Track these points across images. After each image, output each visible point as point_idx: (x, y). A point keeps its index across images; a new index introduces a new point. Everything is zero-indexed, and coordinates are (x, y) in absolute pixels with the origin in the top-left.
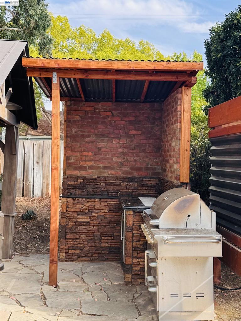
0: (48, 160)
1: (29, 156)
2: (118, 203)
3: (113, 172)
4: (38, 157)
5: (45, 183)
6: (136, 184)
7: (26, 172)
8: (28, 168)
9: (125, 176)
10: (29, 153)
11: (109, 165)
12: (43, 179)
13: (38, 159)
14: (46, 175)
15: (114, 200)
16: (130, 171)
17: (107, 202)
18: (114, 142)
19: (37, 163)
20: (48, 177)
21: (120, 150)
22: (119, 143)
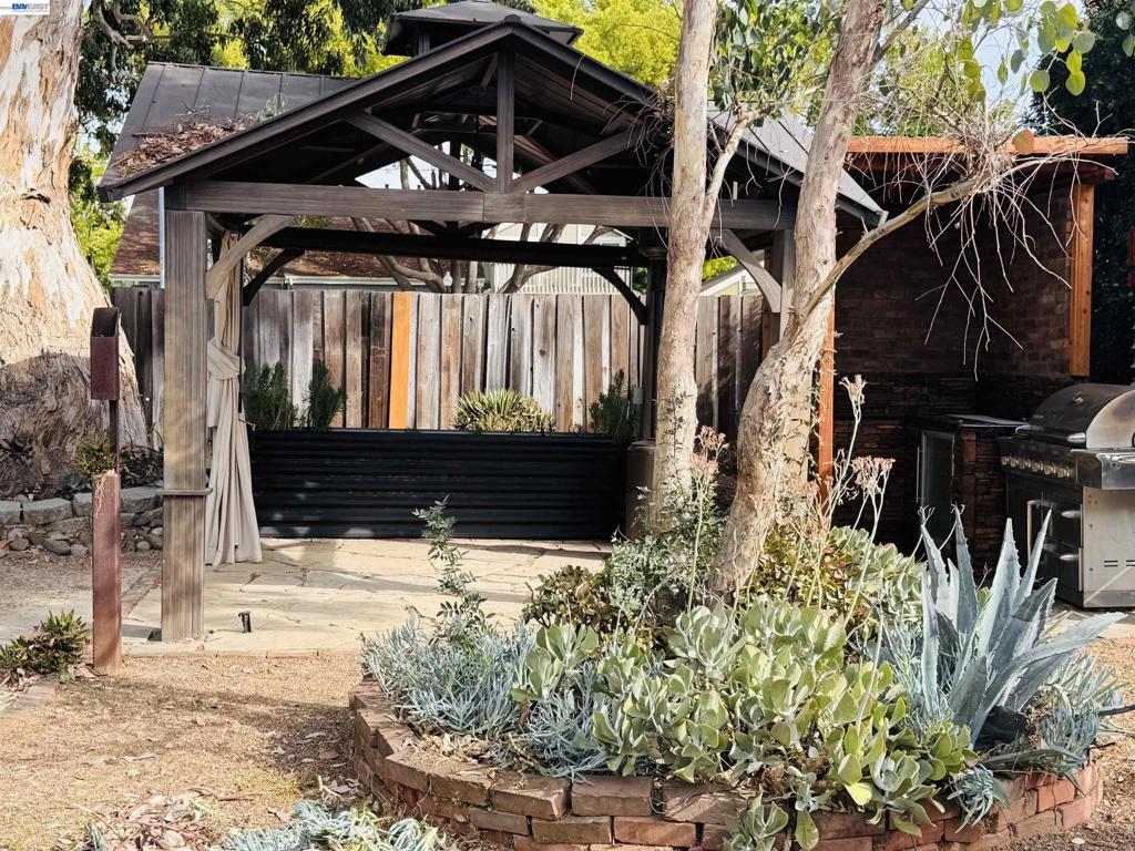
0: (570, 345)
1: (522, 336)
2: (900, 428)
3: (873, 363)
4: (545, 338)
5: (562, 406)
6: (926, 390)
7: (514, 377)
8: (518, 367)
9: (900, 371)
10: (522, 328)
11: (866, 348)
12: (556, 397)
13: (544, 342)
14: (563, 386)
15: (890, 422)
16: (912, 360)
17: (875, 426)
18: (876, 296)
19: (543, 353)
20: (569, 390)
21: (891, 314)
22: (888, 299)
